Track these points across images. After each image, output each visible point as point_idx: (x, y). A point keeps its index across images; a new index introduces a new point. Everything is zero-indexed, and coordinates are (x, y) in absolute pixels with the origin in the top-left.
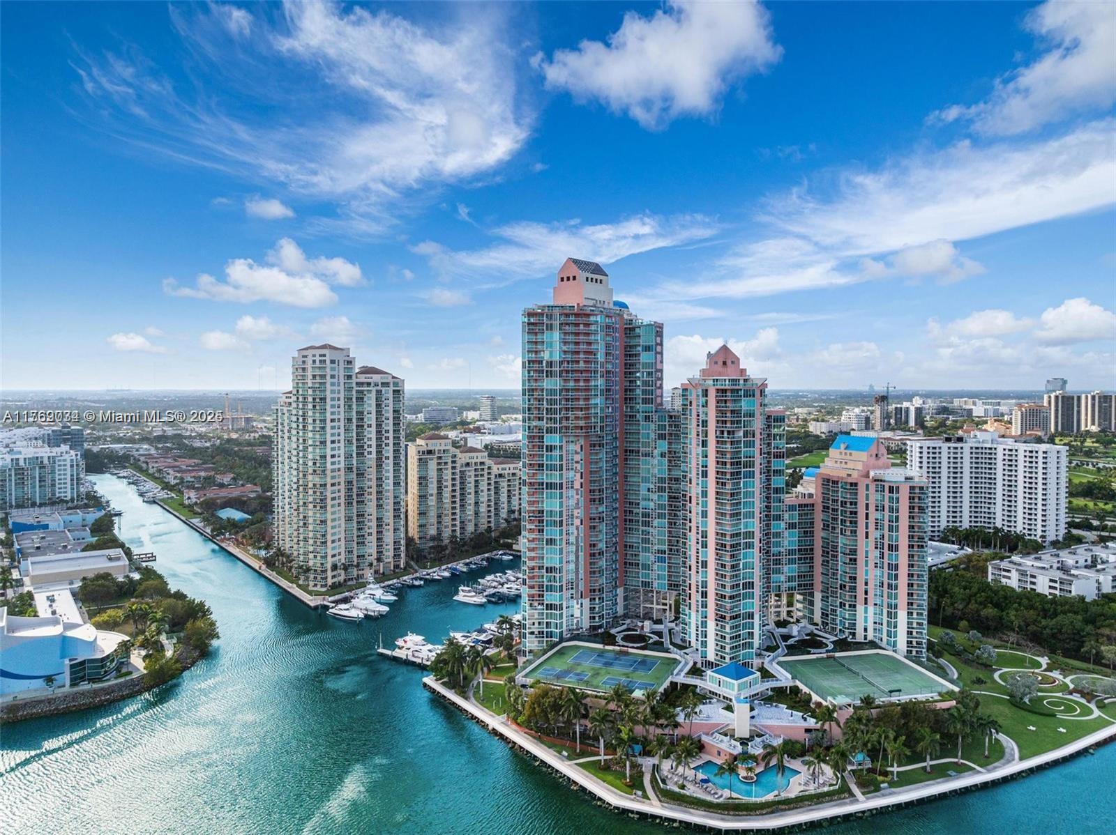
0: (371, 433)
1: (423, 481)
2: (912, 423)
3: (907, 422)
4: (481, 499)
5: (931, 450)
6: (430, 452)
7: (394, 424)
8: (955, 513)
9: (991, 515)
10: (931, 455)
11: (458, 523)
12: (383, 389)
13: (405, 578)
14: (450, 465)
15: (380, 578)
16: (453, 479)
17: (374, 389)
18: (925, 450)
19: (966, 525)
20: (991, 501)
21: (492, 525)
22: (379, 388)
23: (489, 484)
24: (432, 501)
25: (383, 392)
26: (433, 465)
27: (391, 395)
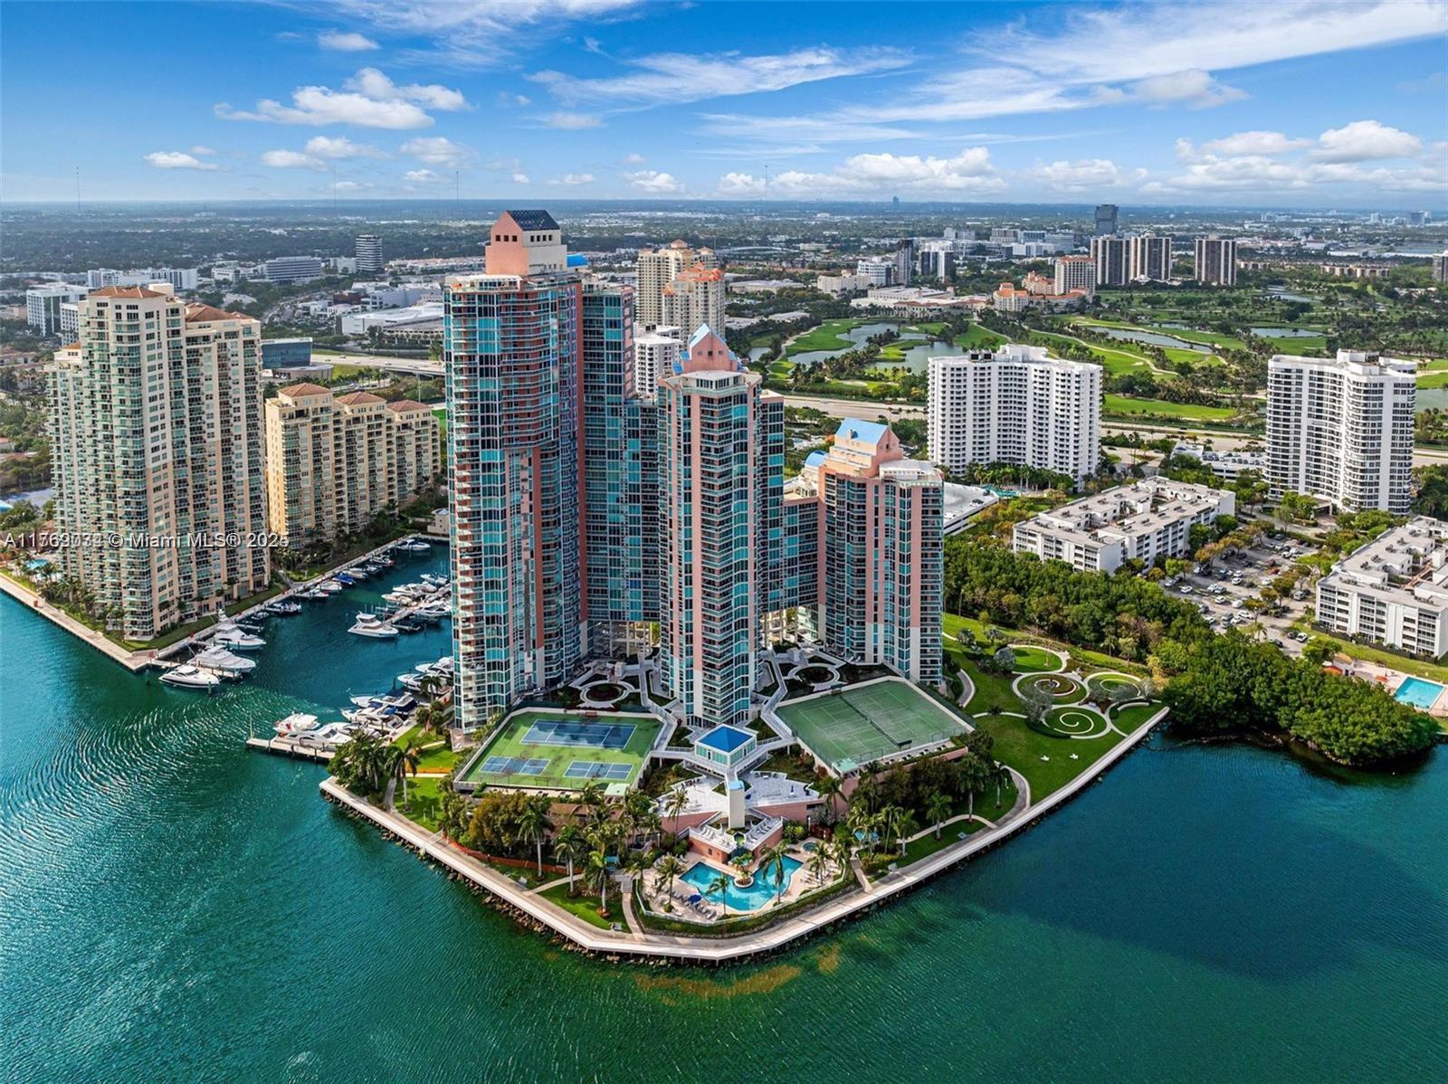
0: (213, 408)
1: (292, 455)
2: (941, 272)
3: (935, 271)
4: (379, 465)
5: (955, 372)
6: (300, 414)
7: (247, 389)
8: (981, 444)
9: (1021, 446)
10: (955, 378)
11: (345, 504)
12: (229, 342)
13: (272, 601)
14: (332, 427)
15: (234, 605)
16: (337, 446)
17: (214, 346)
18: (948, 372)
19: (994, 457)
20: (1021, 429)
21: (396, 497)
22: (223, 340)
23: (389, 443)
24: (307, 483)
25: (229, 346)
26: (306, 434)
27: (240, 350)
